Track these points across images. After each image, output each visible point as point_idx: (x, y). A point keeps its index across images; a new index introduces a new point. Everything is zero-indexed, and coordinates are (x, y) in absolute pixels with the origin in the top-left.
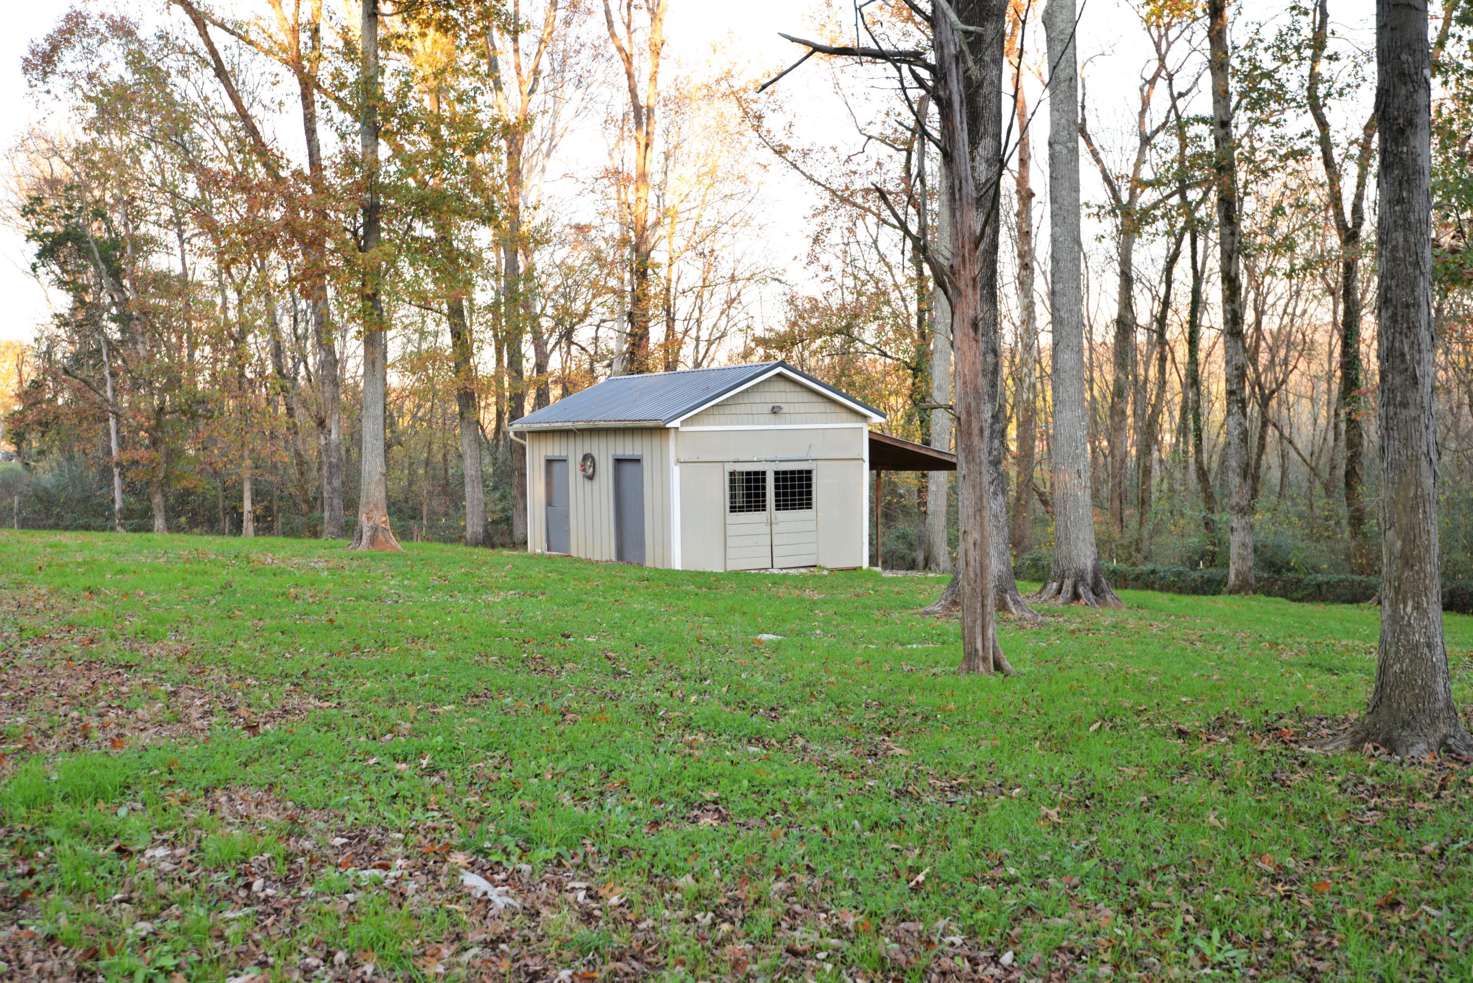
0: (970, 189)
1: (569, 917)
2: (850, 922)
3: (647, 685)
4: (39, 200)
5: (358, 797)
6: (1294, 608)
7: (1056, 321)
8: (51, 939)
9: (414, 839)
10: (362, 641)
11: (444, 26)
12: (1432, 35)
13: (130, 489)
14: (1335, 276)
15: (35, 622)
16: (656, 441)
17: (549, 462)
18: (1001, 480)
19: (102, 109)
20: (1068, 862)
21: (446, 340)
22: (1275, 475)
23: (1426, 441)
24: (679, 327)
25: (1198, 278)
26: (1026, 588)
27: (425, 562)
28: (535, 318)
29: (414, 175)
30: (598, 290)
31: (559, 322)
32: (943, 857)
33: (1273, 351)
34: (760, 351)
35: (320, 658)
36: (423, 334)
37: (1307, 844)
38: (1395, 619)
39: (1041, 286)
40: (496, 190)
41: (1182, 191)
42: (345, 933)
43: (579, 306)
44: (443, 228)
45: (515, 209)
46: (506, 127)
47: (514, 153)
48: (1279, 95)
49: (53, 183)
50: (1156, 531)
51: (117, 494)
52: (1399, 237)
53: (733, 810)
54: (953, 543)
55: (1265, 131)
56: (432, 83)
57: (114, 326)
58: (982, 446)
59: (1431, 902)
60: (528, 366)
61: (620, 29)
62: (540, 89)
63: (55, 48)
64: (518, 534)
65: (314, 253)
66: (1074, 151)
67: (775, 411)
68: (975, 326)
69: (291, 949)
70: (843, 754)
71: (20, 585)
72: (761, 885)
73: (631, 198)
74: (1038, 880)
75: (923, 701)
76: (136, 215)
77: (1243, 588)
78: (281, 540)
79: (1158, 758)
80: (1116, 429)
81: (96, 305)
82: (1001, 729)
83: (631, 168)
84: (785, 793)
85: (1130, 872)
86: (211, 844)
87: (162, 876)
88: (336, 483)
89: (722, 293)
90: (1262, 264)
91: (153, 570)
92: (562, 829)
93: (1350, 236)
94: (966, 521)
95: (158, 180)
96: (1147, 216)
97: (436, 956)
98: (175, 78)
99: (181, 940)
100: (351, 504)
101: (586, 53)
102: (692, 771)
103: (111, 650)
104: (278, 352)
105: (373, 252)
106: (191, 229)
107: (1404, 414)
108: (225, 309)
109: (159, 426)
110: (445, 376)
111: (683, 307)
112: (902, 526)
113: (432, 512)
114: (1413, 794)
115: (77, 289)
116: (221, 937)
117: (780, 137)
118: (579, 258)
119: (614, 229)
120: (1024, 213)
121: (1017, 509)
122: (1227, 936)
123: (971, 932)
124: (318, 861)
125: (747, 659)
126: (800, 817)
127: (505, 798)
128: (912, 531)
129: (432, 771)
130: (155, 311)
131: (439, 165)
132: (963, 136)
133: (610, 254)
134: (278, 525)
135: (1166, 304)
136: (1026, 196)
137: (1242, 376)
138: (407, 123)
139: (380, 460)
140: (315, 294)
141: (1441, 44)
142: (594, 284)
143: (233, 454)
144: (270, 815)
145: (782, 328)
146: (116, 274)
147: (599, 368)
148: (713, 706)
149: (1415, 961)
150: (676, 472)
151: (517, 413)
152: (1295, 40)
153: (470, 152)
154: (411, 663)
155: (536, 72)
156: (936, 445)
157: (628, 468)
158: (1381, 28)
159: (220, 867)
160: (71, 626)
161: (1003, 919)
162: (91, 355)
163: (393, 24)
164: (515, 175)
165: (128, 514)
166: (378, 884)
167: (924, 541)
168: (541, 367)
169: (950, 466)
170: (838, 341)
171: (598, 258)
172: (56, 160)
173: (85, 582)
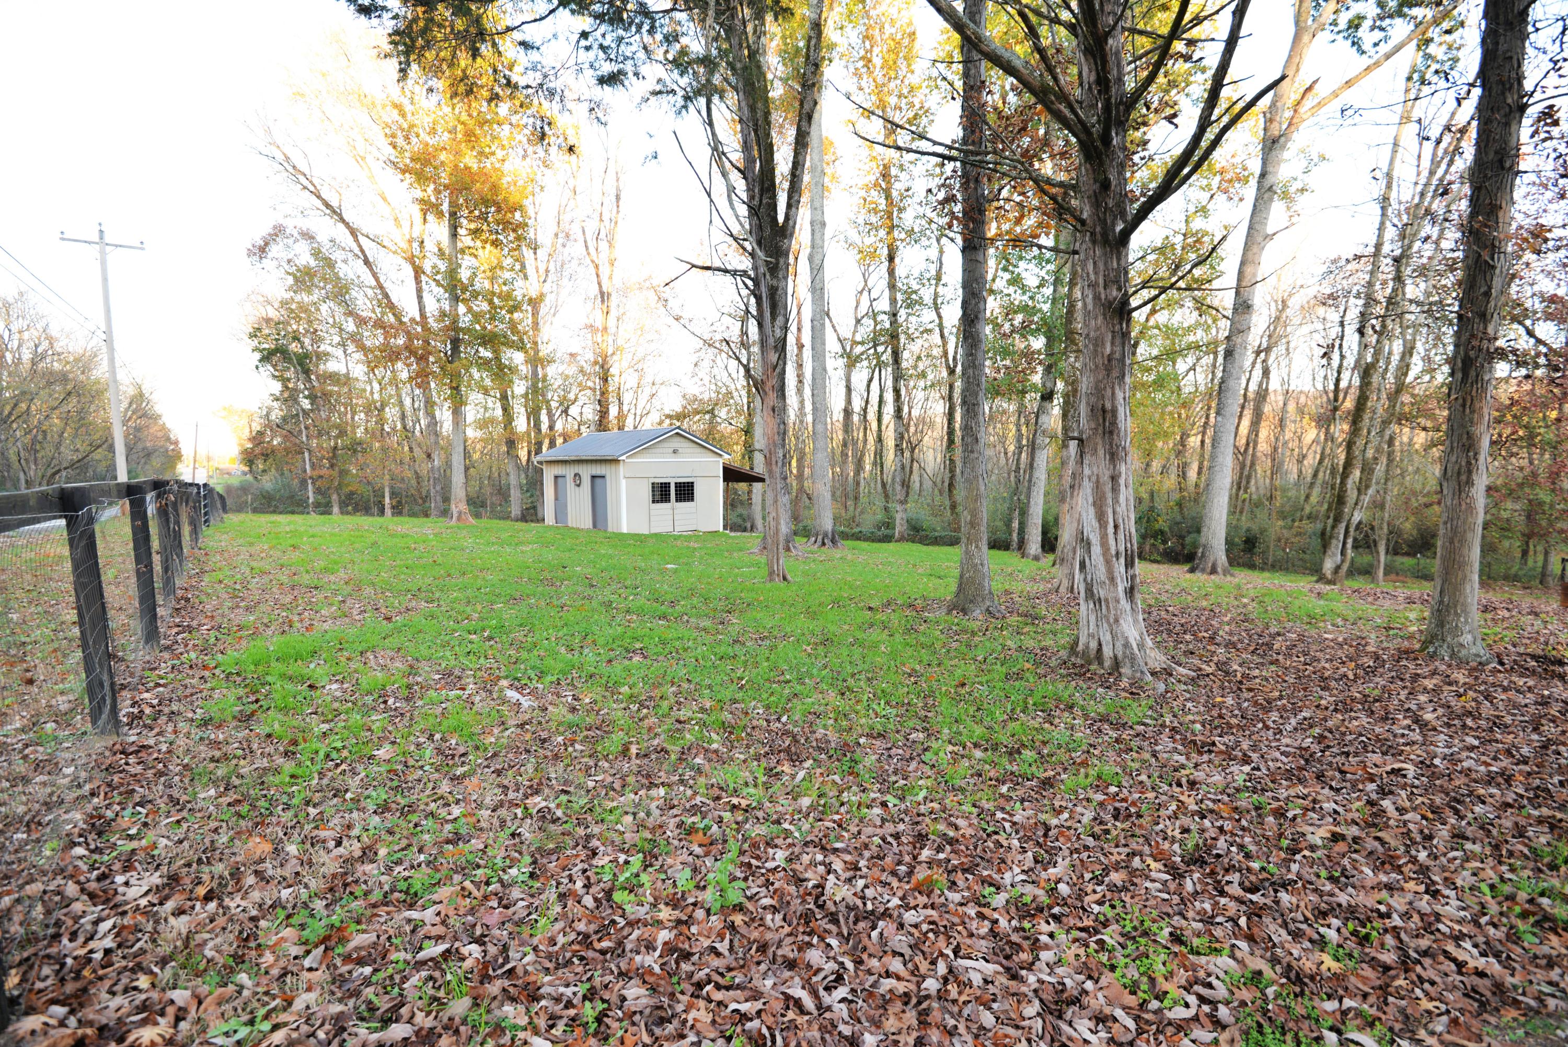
0: (771, 341)
1: (564, 710)
2: (708, 706)
3: (607, 591)
4: (259, 329)
5: (448, 654)
6: (925, 548)
7: (815, 409)
8: (269, 736)
9: (479, 674)
10: (452, 571)
11: (496, 243)
12: (990, 277)
13: (318, 491)
14: (945, 391)
15: (261, 564)
16: (613, 467)
17: (556, 477)
18: (787, 489)
19: (296, 280)
20: (815, 671)
21: (499, 412)
22: (917, 484)
23: (981, 469)
24: (625, 408)
25: (882, 391)
26: (800, 541)
27: (488, 530)
28: (548, 402)
29: (479, 323)
30: (582, 388)
31: (561, 404)
32: (755, 671)
33: (916, 426)
34: (668, 421)
35: (428, 581)
36: (486, 409)
37: (925, 659)
38: (967, 552)
39: (807, 392)
40: (526, 333)
41: (875, 346)
42: (440, 724)
43: (572, 396)
44: (496, 352)
45: (536, 343)
46: (530, 300)
47: (535, 314)
48: (920, 302)
49: (268, 320)
50: (862, 512)
51: (311, 494)
52: (971, 371)
53: (650, 653)
54: (764, 518)
55: (913, 319)
56: (489, 274)
57: (307, 401)
58: (777, 470)
59: (981, 683)
60: (544, 427)
61: (592, 250)
62: (549, 280)
63: (266, 244)
64: (540, 515)
65: (423, 364)
66: (823, 325)
67: (675, 452)
68: (773, 410)
69: (410, 734)
70: (707, 623)
71: (251, 544)
72: (664, 689)
73: (599, 340)
74: (801, 681)
75: (748, 596)
76: (317, 339)
77: (902, 539)
78: (406, 519)
79: (859, 620)
80: (844, 462)
81: (296, 390)
82: (786, 609)
83: (599, 324)
84: (677, 644)
85: (843, 675)
86: (364, 682)
87: (336, 699)
88: (438, 488)
89: (648, 391)
90: (912, 383)
91: (332, 535)
92: (560, 666)
93: (952, 372)
94: (770, 507)
95: (331, 321)
96: (858, 359)
97: (491, 733)
98: (340, 264)
99: (346, 732)
100: (446, 500)
101: (575, 263)
102: (629, 634)
103: (306, 579)
104: (403, 417)
105: (456, 364)
106: (351, 348)
107: (972, 456)
108: (372, 393)
109: (334, 456)
110: (498, 431)
111: (627, 398)
112: (740, 510)
113: (492, 504)
114: (973, 633)
115: (284, 381)
116: (369, 730)
117: (677, 312)
118: (572, 370)
119: (590, 357)
120: (799, 355)
121: (795, 502)
122: (887, 703)
123: (768, 707)
124: (425, 688)
125: (659, 578)
126: (684, 655)
127: (530, 651)
128: (745, 512)
129: (490, 638)
130: (331, 394)
131: (493, 318)
132: (767, 314)
133: (588, 368)
134: (405, 511)
135: (867, 402)
136: (801, 347)
137: (902, 438)
138: (475, 295)
139: (462, 476)
140: (424, 386)
141: (994, 280)
142: (580, 384)
143: (378, 472)
144: (398, 664)
145: (679, 409)
146: (307, 372)
147: (583, 428)
148: (642, 601)
149: (972, 710)
150: (623, 483)
151: (538, 451)
152: (928, 275)
153: (510, 312)
154: (480, 582)
155: (547, 271)
156: (757, 470)
157: (598, 481)
158: (964, 271)
159: (369, 693)
160: (282, 566)
161: (783, 700)
162: (293, 417)
163: (466, 240)
164: (536, 325)
165: (317, 505)
166: (459, 698)
167: (750, 518)
168: (551, 428)
169: (763, 480)
170: (707, 417)
171: (582, 371)
172: (269, 308)
173: (291, 542)
